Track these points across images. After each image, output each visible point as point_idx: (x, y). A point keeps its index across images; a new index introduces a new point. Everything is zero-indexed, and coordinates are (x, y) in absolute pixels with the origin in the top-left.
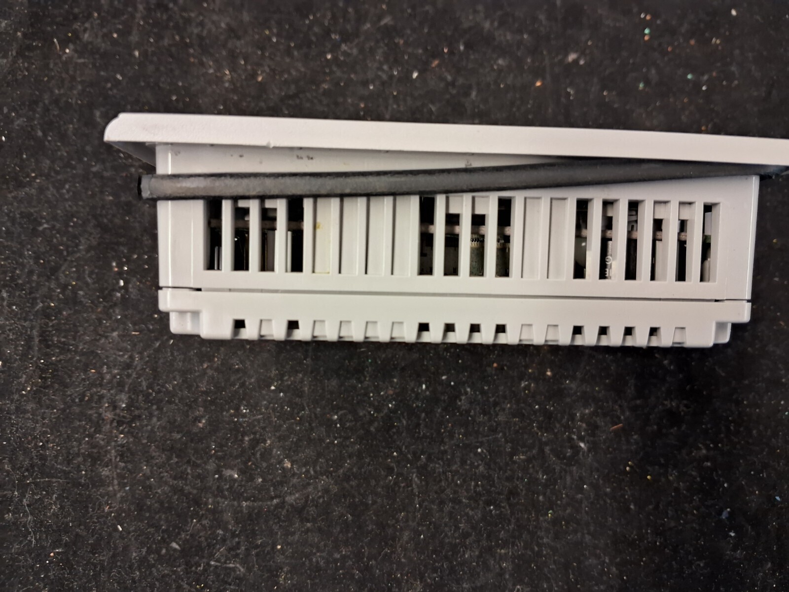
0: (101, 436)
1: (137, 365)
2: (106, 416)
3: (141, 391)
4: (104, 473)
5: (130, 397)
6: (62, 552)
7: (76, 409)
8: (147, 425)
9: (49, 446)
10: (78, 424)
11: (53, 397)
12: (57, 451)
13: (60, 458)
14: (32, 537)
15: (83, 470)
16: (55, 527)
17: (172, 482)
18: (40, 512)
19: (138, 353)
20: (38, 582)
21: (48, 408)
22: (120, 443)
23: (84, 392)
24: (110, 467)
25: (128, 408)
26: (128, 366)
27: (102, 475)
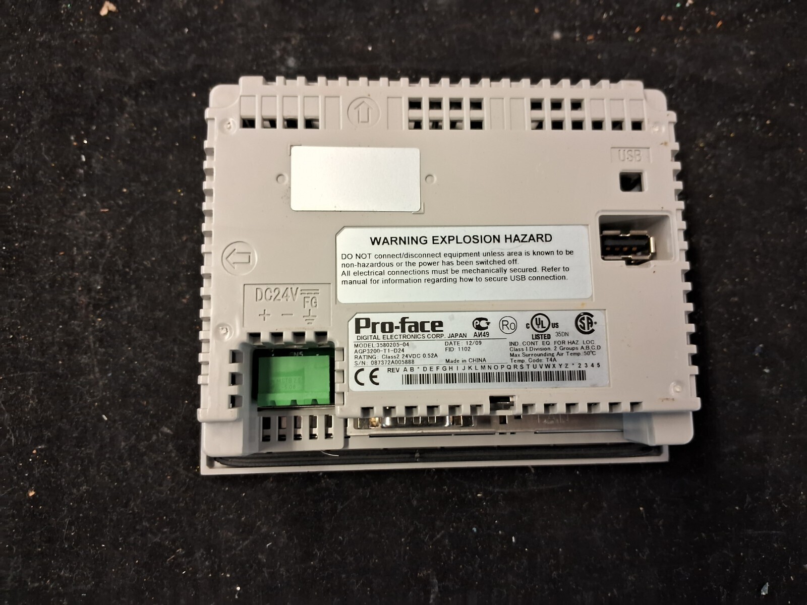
0: (76, 322)
1: (110, 243)
2: (80, 300)
3: (118, 271)
4: (83, 361)
5: (105, 278)
6: (44, 448)
7: (48, 297)
8: (126, 307)
9: (20, 338)
10: (50, 311)
11: (20, 285)
12: (29, 342)
13: (34, 349)
14: (11, 436)
15: (59, 360)
16: (34, 423)
17: (159, 363)
18: (16, 408)
19: (109, 231)
20: (23, 482)
21: (15, 297)
22: (98, 327)
23: (54, 277)
24: (89, 354)
25: (104, 289)
26: (101, 245)
27: (81, 364)
